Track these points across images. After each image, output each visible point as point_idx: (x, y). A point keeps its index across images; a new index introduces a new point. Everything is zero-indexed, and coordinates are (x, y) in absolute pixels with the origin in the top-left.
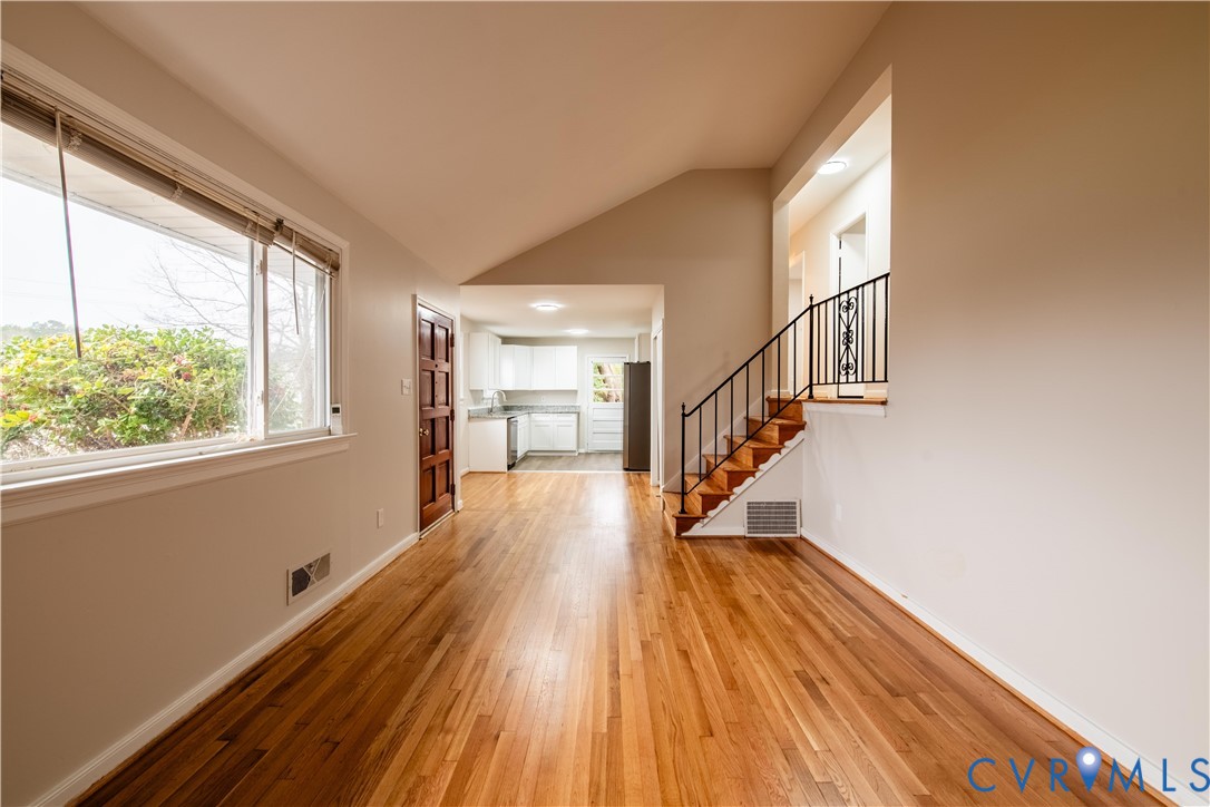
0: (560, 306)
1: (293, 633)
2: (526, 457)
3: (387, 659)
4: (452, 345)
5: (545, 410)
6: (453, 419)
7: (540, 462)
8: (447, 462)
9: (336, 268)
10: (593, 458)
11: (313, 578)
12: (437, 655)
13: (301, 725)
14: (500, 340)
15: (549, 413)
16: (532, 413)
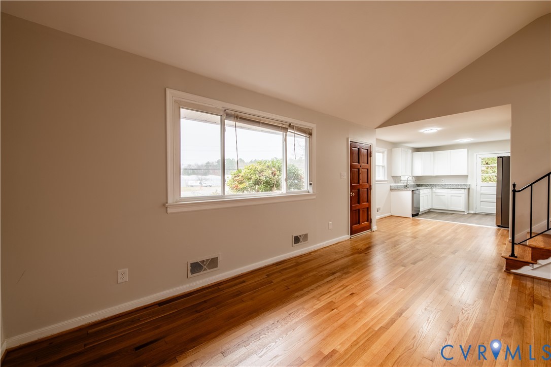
0: (439, 129)
1: (294, 256)
2: (429, 212)
3: (315, 273)
4: (371, 156)
5: (443, 187)
6: (371, 189)
7: (436, 215)
8: (368, 208)
9: (311, 134)
10: (477, 217)
11: (301, 240)
12: (331, 278)
13: (284, 280)
14: (411, 151)
15: (445, 188)
16: (433, 188)
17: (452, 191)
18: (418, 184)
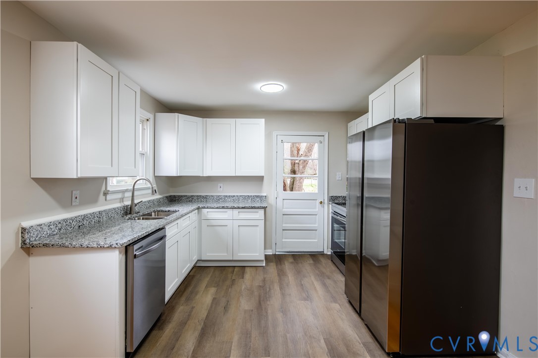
5: (222, 203)
15: (227, 208)
16: (203, 208)
17: (240, 213)
18: (170, 196)
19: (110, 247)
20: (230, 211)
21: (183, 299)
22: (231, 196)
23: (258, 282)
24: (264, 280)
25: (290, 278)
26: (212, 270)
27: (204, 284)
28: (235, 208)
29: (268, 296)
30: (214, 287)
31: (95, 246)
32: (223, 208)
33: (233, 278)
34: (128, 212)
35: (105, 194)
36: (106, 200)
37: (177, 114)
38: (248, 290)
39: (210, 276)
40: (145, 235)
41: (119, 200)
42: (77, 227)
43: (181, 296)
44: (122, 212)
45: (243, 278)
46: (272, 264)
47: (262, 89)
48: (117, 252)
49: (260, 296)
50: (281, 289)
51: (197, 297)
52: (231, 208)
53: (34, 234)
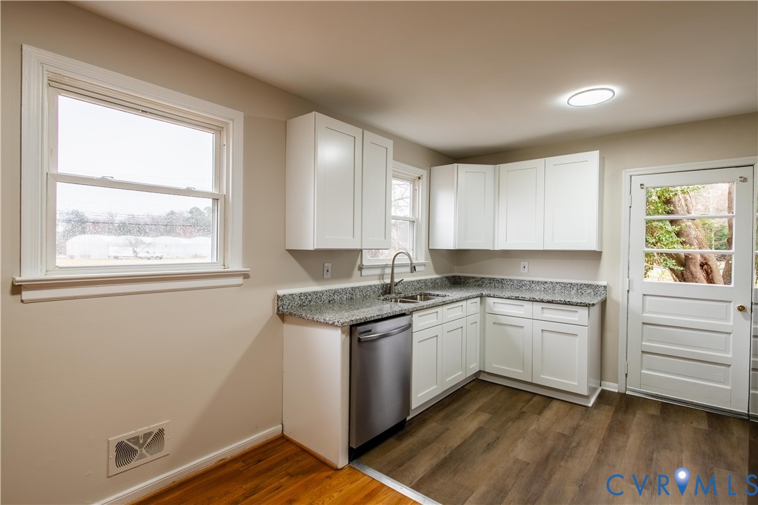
15: (524, 299)
16: (488, 296)
17: (545, 310)
18: (454, 277)
19: (333, 325)
20: (528, 305)
21: (441, 414)
22: (542, 283)
23: (564, 427)
24: (575, 429)
25: (631, 439)
26: (498, 389)
27: (475, 406)
28: (536, 301)
29: (568, 453)
30: (488, 413)
31: (322, 321)
32: (517, 298)
33: (524, 410)
34: (387, 291)
35: (361, 269)
36: (361, 275)
37: (456, 165)
38: (538, 433)
39: (490, 397)
40: (376, 318)
41: (377, 277)
42: (327, 301)
43: (440, 410)
44: (381, 291)
45: (540, 413)
46: (608, 407)
47: (570, 102)
48: (339, 332)
49: (553, 449)
50: (600, 451)
51: (459, 419)
52: (529, 301)
53: (286, 302)
